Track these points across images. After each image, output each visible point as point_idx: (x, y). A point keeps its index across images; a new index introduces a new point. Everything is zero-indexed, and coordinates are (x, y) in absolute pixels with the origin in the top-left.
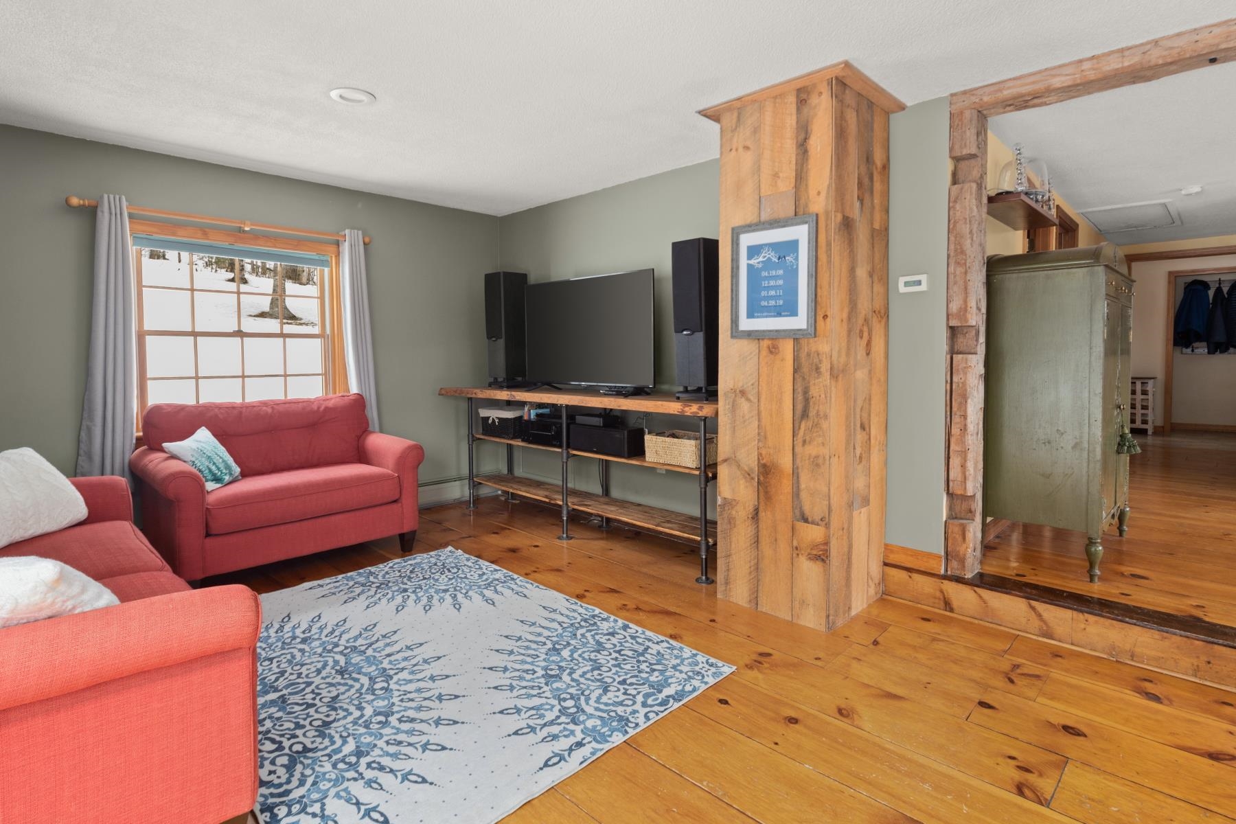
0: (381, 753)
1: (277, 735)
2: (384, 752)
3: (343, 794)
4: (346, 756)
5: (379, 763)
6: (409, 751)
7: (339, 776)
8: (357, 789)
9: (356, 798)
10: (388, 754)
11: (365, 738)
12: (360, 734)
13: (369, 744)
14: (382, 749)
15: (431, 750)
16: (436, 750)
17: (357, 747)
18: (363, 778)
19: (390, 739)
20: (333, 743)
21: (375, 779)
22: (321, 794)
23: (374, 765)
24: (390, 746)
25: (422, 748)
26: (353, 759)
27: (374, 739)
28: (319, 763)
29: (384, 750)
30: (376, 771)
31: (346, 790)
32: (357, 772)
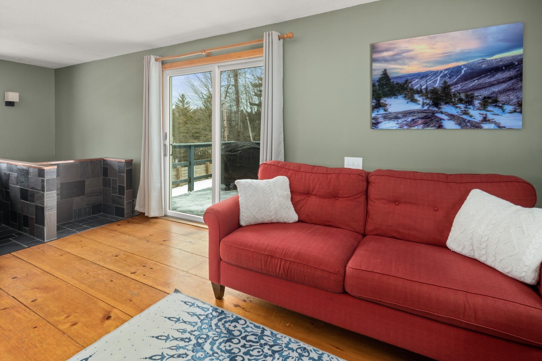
0: (187, 347)
1: (254, 346)
2: (186, 349)
3: (194, 324)
4: (206, 342)
5: (185, 342)
6: (172, 353)
7: (201, 332)
8: (189, 328)
9: (187, 324)
10: (182, 348)
11: (202, 355)
12: (206, 357)
13: (197, 352)
14: (188, 350)
15: (158, 355)
16: (155, 356)
17: (203, 348)
18: (189, 332)
19: (186, 357)
20: (218, 348)
21: (183, 333)
22: (204, 322)
23: (187, 340)
24: (185, 353)
25: (164, 356)
26: (200, 341)
27: (196, 355)
28: (216, 335)
29: (186, 350)
30: (185, 338)
31: (194, 326)
32: (194, 335)
